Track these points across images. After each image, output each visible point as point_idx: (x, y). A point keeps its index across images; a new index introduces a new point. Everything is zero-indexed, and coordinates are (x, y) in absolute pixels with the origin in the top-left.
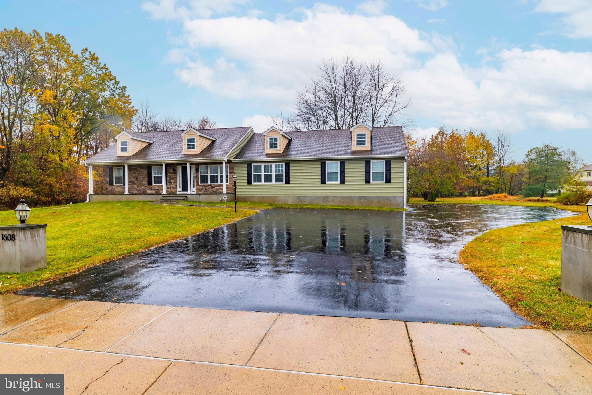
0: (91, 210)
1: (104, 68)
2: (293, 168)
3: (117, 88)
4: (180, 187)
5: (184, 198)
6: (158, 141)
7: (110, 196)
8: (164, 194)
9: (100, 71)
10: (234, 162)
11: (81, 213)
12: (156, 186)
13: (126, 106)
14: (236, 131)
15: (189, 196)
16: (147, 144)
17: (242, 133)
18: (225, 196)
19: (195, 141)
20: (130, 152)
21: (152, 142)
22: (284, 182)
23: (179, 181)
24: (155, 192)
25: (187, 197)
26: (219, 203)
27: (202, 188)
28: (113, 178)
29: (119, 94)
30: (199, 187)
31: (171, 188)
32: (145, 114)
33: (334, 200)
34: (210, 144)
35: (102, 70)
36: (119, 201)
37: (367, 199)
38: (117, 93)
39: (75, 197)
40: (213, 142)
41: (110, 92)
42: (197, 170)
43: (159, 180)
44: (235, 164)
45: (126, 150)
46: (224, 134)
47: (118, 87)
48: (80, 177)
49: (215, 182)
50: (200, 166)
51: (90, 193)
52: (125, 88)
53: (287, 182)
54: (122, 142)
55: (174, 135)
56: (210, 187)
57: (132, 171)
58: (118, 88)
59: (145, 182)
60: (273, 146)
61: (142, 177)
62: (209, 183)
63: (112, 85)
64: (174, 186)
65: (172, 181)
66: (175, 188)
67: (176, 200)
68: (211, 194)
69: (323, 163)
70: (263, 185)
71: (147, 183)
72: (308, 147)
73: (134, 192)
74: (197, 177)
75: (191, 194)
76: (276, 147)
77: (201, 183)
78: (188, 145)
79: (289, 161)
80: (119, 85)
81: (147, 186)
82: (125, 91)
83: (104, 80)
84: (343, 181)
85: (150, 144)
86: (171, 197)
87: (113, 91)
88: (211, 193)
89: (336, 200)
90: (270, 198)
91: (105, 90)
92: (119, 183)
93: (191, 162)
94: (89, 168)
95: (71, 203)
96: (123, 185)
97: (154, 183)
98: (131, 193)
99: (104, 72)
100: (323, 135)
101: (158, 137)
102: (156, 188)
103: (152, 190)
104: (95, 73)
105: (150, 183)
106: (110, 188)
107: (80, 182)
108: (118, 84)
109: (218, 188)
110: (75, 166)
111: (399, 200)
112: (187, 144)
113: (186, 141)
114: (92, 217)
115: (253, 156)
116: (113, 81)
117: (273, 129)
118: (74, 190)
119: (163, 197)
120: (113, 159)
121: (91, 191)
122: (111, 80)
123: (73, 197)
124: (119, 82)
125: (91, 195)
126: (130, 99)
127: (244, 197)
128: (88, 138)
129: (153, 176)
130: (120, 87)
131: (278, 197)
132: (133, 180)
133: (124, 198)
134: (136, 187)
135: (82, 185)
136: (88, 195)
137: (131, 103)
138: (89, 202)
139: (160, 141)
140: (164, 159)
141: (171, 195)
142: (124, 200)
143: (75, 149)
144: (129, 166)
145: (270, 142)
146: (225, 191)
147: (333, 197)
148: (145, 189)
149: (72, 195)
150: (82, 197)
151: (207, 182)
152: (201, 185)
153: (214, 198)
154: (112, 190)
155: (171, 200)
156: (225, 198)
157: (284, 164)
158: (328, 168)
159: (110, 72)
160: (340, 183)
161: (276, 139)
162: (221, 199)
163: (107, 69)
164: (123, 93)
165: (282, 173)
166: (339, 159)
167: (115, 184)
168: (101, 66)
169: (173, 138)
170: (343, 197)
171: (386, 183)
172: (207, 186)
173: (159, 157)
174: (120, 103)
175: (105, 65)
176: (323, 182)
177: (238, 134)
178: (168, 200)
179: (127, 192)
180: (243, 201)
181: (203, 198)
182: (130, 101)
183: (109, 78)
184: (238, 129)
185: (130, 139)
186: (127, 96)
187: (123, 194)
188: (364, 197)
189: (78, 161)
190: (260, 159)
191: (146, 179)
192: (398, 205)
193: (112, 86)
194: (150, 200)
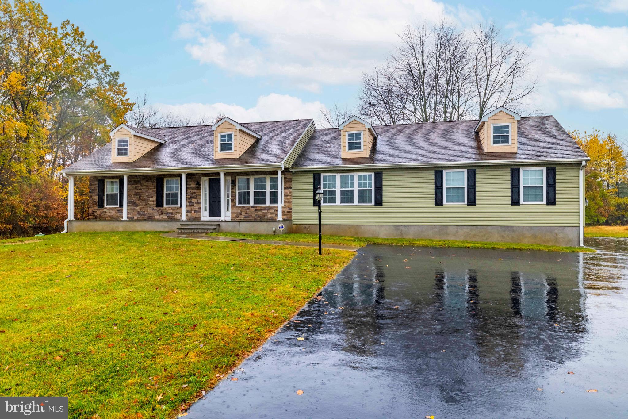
0: (72, 247)
1: (92, 47)
2: (388, 181)
3: (106, 75)
4: (205, 210)
5: (215, 227)
6: (171, 140)
7: (100, 223)
8: (183, 221)
9: (86, 51)
10: (292, 172)
11: (57, 254)
12: (169, 207)
13: (119, 97)
14: (289, 125)
15: (223, 224)
16: (156, 145)
17: (300, 127)
18: (281, 225)
19: (233, 138)
20: (132, 156)
21: (163, 142)
22: (373, 203)
23: (205, 201)
24: (167, 217)
25: (219, 225)
26: (272, 236)
27: (241, 212)
28: (104, 195)
29: (109, 83)
30: (236, 210)
31: (193, 212)
32: (142, 110)
33: (457, 232)
34: (253, 144)
35: (88, 49)
36: (113, 232)
37: (514, 231)
38: (107, 80)
39: (46, 223)
40: (258, 141)
41: (98, 79)
42: (233, 183)
43: (173, 199)
44: (293, 174)
45: (126, 154)
46: (272, 130)
47: (109, 73)
48: (54, 195)
49: (260, 203)
50: (237, 178)
51: (68, 219)
52: (117, 74)
53: (379, 203)
54: (120, 141)
55: (195, 132)
56: (253, 210)
57: (134, 186)
58: (108, 75)
59: (152, 202)
60: (355, 145)
61: (147, 194)
62: (252, 203)
63: (100, 70)
64: (197, 208)
65: (194, 200)
66: (199, 211)
67: (203, 231)
68: (255, 221)
69: (438, 173)
70: (338, 207)
71: (155, 203)
72: (408, 148)
73: (135, 218)
74: (233, 194)
75: (225, 221)
76: (359, 148)
77: (239, 203)
78: (221, 144)
79: (382, 169)
80: (110, 71)
81: (155, 208)
82: (117, 79)
83: (90, 63)
84: (472, 202)
85: (161, 144)
86: (194, 225)
87: (102, 78)
88: (255, 219)
89: (460, 232)
90: (350, 228)
91: (89, 77)
92: (113, 204)
93: (227, 171)
94: (69, 181)
95: (41, 234)
96: (118, 206)
97: (167, 204)
98: (131, 219)
99: (91, 51)
100: (427, 130)
101: (171, 135)
102: (169, 211)
103: (162, 214)
104: (78, 53)
105: (159, 204)
106: (99, 212)
107: (54, 202)
108: (108, 69)
109: (266, 211)
110: (47, 181)
111: (571, 235)
112: (219, 142)
113: (219, 138)
114: (76, 262)
115: (323, 162)
116: (102, 65)
117: (355, 120)
118: (45, 214)
119: (182, 225)
120: (104, 166)
121: (70, 216)
122: (99, 63)
123: (44, 223)
124: (110, 66)
125: (70, 221)
126: (125, 89)
127: (307, 226)
128: (65, 143)
129: (165, 192)
130: (111, 73)
131: (362, 227)
132: (134, 199)
133: (120, 227)
134: (139, 210)
135: (57, 207)
136: (66, 221)
137: (126, 93)
138: (67, 232)
139: (176, 140)
140: (185, 167)
141: (194, 223)
142: (121, 229)
143: (48, 157)
144: (129, 177)
145: (350, 139)
146: (280, 217)
147: (455, 227)
148: (152, 212)
149: (42, 221)
150: (56, 223)
151: (249, 203)
152: (239, 207)
153: (262, 228)
154: (101, 213)
155: (195, 231)
156: (281, 227)
157: (373, 174)
158: (446, 180)
159: (99, 52)
160: (468, 205)
161: (360, 134)
162: (274, 229)
163: (96, 48)
164: (115, 81)
165: (369, 188)
166: (466, 166)
167: (107, 204)
168: (88, 44)
169: (194, 136)
170: (473, 227)
171: (548, 204)
172: (248, 209)
173: (177, 164)
174: (110, 94)
175: (93, 42)
176: (439, 202)
177: (294, 130)
178: (190, 231)
179: (125, 218)
180: (306, 232)
181: (244, 227)
182: (124, 91)
183: (96, 61)
184: (293, 122)
185: (132, 136)
186: (121, 85)
187: (118, 220)
188: (509, 228)
189: (51, 174)
190: (335, 165)
191: (155, 198)
192: (569, 241)
193: (100, 72)
194: (162, 230)
